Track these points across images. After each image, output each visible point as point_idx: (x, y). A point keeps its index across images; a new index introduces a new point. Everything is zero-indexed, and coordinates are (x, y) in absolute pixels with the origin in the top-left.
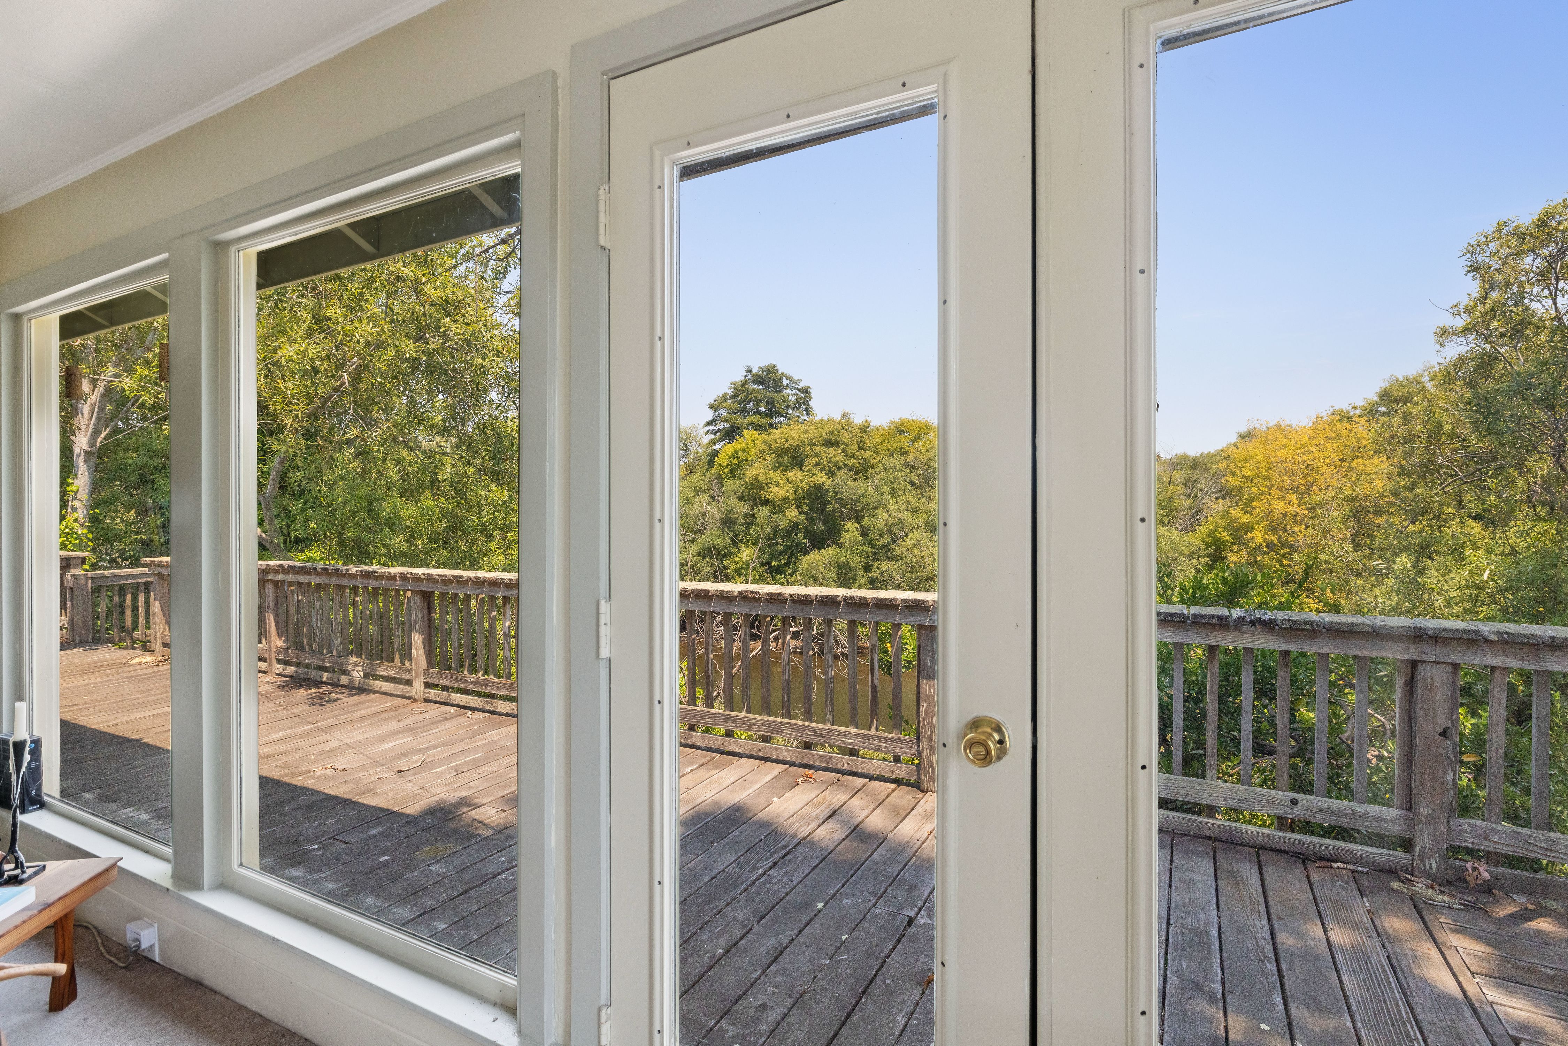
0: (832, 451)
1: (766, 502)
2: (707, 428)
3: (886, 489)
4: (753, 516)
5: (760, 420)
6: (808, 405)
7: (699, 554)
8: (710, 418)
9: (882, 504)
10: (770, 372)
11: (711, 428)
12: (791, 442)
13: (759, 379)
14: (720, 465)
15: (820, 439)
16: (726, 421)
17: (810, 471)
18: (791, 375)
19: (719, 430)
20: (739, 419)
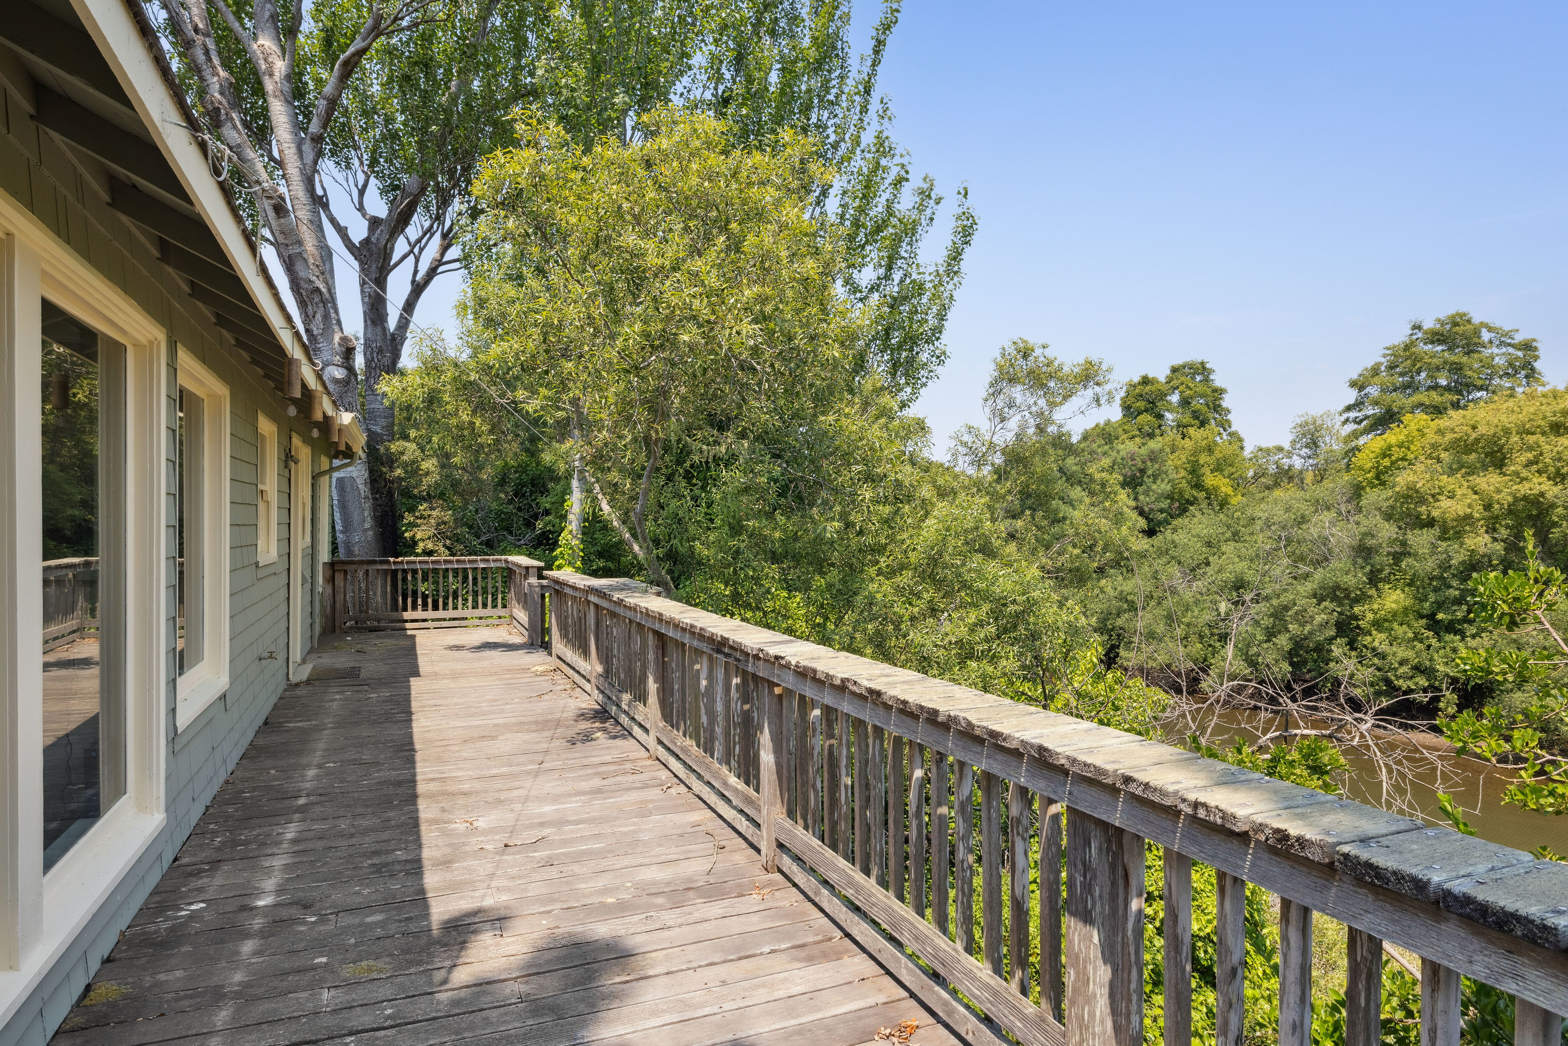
1: (1430, 523)
2: (1345, 416)
4: (1404, 544)
5: (1436, 398)
6: (1533, 369)
7: (1315, 596)
8: (1352, 401)
10: (1456, 324)
11: (1352, 415)
12: (1482, 429)
13: (1436, 337)
14: (1361, 468)
15: (1543, 423)
16: (1376, 403)
17: (1517, 474)
18: (1497, 323)
19: (1366, 417)
20: (1399, 400)
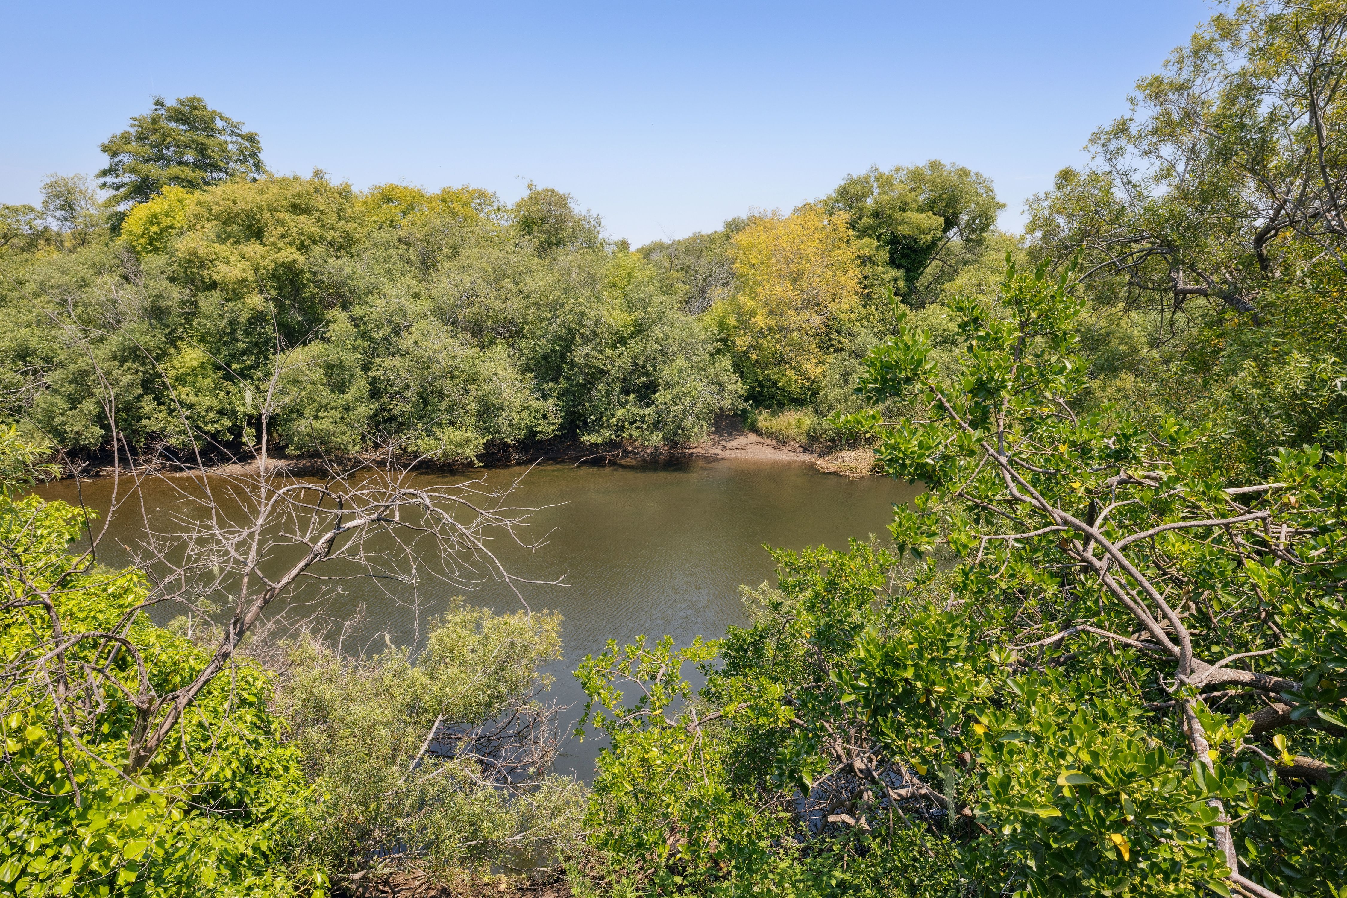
0: (302, 219)
1: (213, 285)
2: (102, 180)
3: (379, 270)
4: (196, 305)
5: (187, 173)
6: (258, 159)
7: (115, 357)
8: (106, 167)
9: (375, 288)
10: (196, 108)
11: (109, 180)
12: (241, 205)
13: (178, 116)
14: (131, 233)
15: (285, 203)
16: (133, 171)
17: (274, 244)
18: (227, 114)
19: (123, 185)
20: (154, 170)
